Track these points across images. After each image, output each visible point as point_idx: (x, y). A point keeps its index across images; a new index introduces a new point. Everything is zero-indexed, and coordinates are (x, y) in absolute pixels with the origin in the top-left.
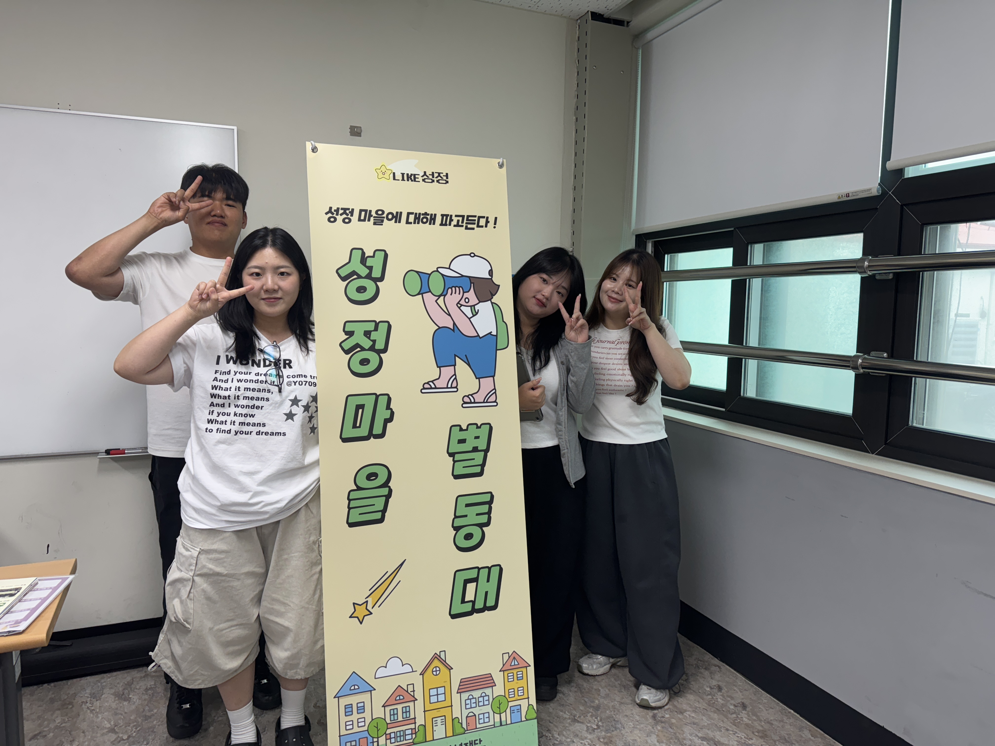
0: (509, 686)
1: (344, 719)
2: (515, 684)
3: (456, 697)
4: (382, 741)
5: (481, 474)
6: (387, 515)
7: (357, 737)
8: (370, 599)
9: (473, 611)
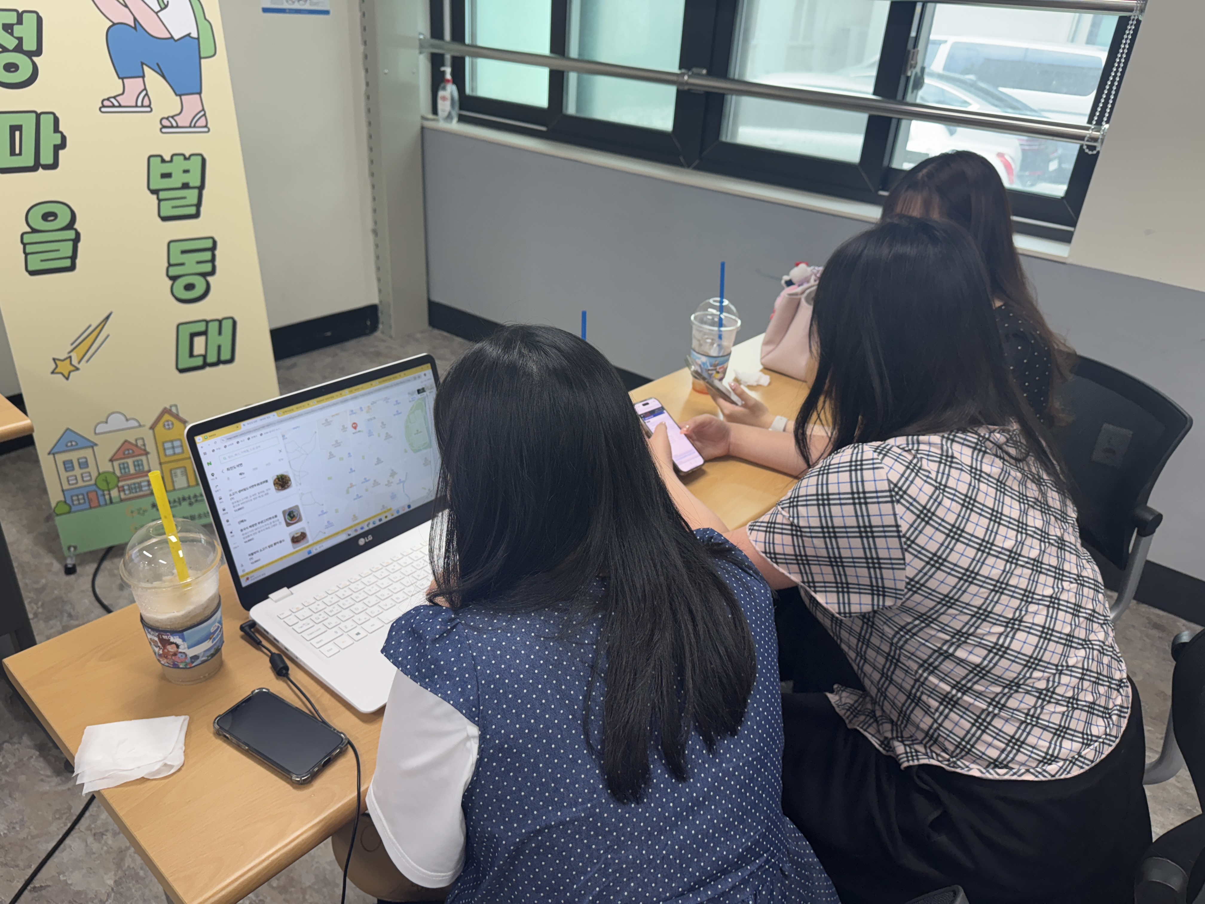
1: (64, 474)
4: (114, 493)
5: (197, 215)
6: (78, 261)
7: (84, 491)
8: (73, 355)
9: (205, 365)
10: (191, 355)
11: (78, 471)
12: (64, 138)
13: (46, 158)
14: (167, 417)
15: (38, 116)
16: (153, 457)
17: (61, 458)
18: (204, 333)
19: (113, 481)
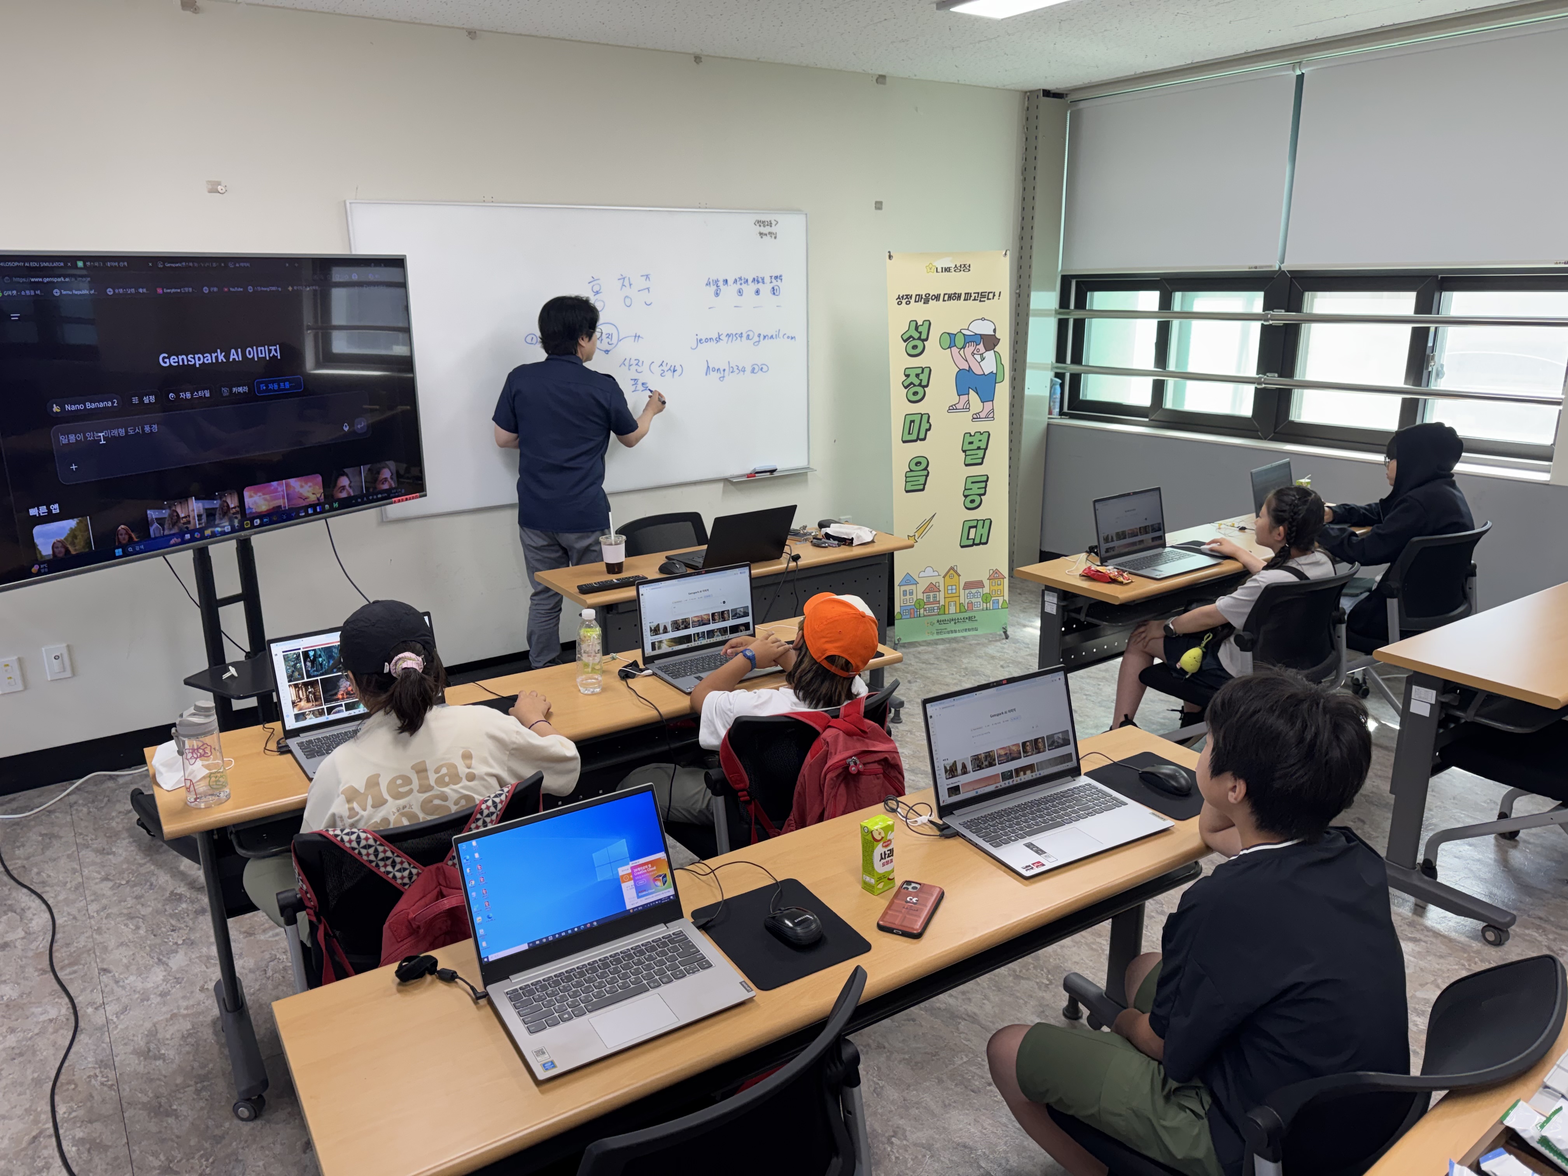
0: (992, 588)
1: (902, 597)
2: (996, 588)
3: (962, 592)
4: (922, 611)
5: (981, 464)
6: (926, 486)
7: (909, 608)
8: (917, 535)
9: (974, 544)
10: (968, 539)
11: (908, 597)
12: (930, 426)
13: (922, 436)
14: (952, 572)
15: (922, 415)
16: (942, 593)
17: (903, 588)
18: (975, 527)
19: (922, 604)
